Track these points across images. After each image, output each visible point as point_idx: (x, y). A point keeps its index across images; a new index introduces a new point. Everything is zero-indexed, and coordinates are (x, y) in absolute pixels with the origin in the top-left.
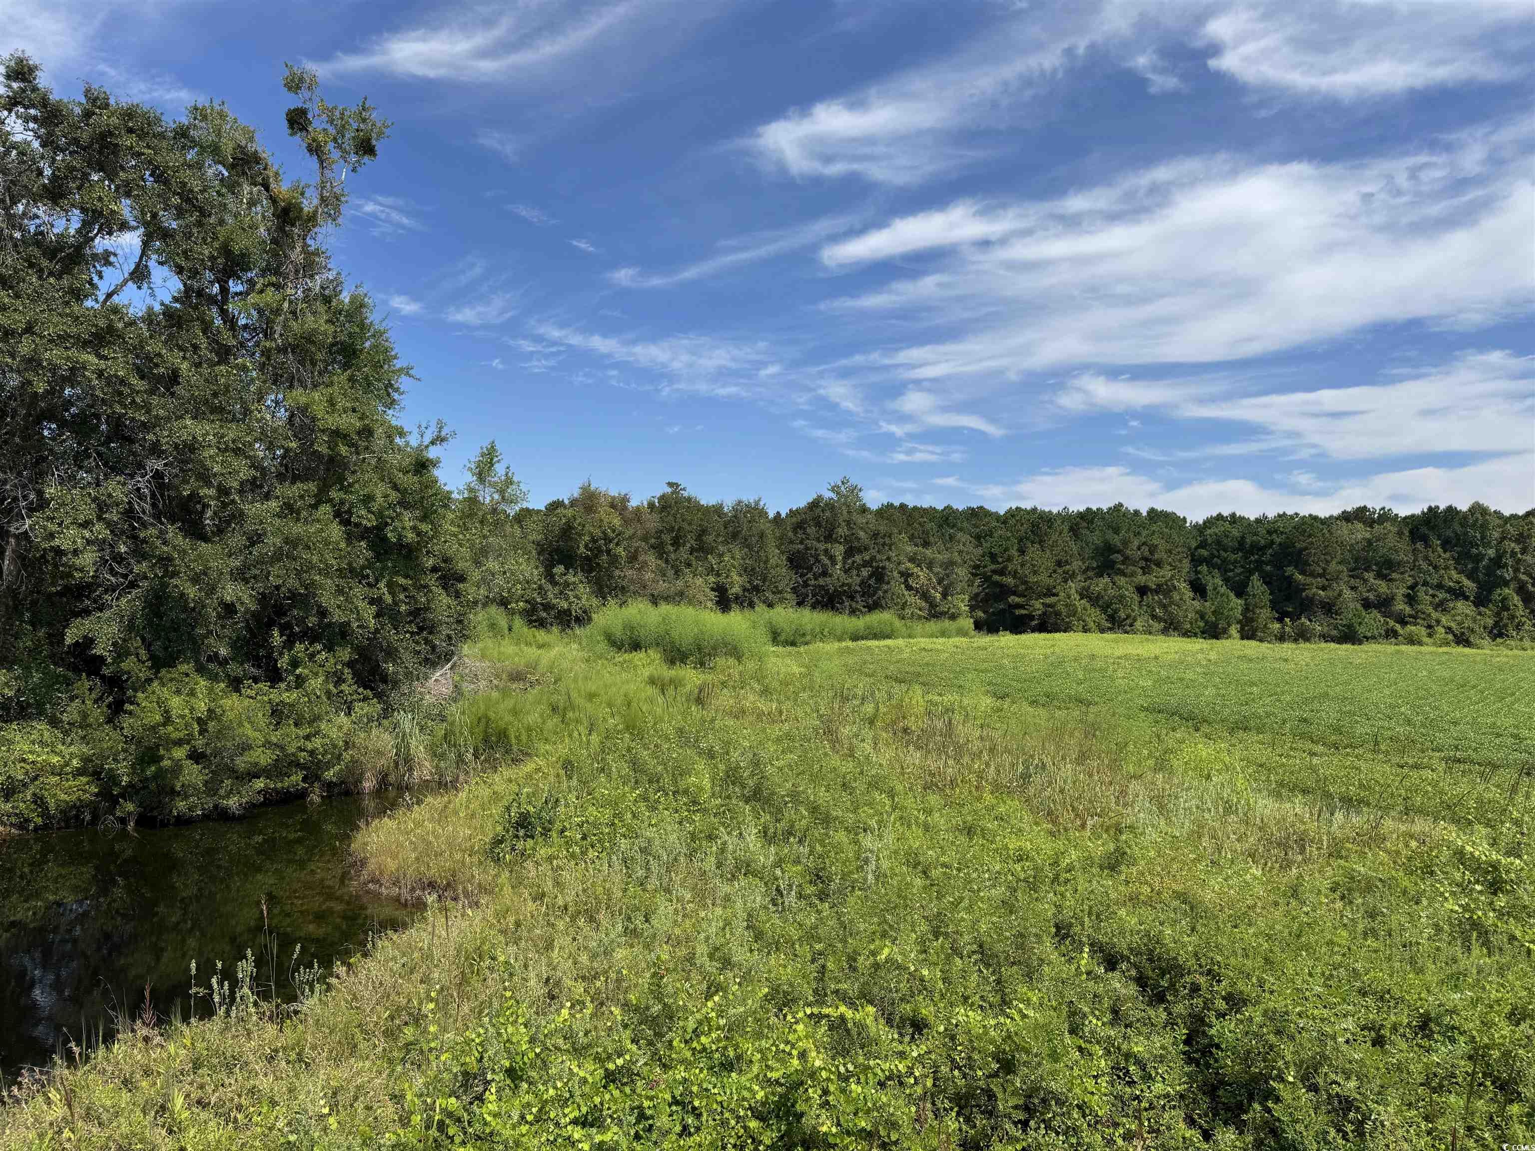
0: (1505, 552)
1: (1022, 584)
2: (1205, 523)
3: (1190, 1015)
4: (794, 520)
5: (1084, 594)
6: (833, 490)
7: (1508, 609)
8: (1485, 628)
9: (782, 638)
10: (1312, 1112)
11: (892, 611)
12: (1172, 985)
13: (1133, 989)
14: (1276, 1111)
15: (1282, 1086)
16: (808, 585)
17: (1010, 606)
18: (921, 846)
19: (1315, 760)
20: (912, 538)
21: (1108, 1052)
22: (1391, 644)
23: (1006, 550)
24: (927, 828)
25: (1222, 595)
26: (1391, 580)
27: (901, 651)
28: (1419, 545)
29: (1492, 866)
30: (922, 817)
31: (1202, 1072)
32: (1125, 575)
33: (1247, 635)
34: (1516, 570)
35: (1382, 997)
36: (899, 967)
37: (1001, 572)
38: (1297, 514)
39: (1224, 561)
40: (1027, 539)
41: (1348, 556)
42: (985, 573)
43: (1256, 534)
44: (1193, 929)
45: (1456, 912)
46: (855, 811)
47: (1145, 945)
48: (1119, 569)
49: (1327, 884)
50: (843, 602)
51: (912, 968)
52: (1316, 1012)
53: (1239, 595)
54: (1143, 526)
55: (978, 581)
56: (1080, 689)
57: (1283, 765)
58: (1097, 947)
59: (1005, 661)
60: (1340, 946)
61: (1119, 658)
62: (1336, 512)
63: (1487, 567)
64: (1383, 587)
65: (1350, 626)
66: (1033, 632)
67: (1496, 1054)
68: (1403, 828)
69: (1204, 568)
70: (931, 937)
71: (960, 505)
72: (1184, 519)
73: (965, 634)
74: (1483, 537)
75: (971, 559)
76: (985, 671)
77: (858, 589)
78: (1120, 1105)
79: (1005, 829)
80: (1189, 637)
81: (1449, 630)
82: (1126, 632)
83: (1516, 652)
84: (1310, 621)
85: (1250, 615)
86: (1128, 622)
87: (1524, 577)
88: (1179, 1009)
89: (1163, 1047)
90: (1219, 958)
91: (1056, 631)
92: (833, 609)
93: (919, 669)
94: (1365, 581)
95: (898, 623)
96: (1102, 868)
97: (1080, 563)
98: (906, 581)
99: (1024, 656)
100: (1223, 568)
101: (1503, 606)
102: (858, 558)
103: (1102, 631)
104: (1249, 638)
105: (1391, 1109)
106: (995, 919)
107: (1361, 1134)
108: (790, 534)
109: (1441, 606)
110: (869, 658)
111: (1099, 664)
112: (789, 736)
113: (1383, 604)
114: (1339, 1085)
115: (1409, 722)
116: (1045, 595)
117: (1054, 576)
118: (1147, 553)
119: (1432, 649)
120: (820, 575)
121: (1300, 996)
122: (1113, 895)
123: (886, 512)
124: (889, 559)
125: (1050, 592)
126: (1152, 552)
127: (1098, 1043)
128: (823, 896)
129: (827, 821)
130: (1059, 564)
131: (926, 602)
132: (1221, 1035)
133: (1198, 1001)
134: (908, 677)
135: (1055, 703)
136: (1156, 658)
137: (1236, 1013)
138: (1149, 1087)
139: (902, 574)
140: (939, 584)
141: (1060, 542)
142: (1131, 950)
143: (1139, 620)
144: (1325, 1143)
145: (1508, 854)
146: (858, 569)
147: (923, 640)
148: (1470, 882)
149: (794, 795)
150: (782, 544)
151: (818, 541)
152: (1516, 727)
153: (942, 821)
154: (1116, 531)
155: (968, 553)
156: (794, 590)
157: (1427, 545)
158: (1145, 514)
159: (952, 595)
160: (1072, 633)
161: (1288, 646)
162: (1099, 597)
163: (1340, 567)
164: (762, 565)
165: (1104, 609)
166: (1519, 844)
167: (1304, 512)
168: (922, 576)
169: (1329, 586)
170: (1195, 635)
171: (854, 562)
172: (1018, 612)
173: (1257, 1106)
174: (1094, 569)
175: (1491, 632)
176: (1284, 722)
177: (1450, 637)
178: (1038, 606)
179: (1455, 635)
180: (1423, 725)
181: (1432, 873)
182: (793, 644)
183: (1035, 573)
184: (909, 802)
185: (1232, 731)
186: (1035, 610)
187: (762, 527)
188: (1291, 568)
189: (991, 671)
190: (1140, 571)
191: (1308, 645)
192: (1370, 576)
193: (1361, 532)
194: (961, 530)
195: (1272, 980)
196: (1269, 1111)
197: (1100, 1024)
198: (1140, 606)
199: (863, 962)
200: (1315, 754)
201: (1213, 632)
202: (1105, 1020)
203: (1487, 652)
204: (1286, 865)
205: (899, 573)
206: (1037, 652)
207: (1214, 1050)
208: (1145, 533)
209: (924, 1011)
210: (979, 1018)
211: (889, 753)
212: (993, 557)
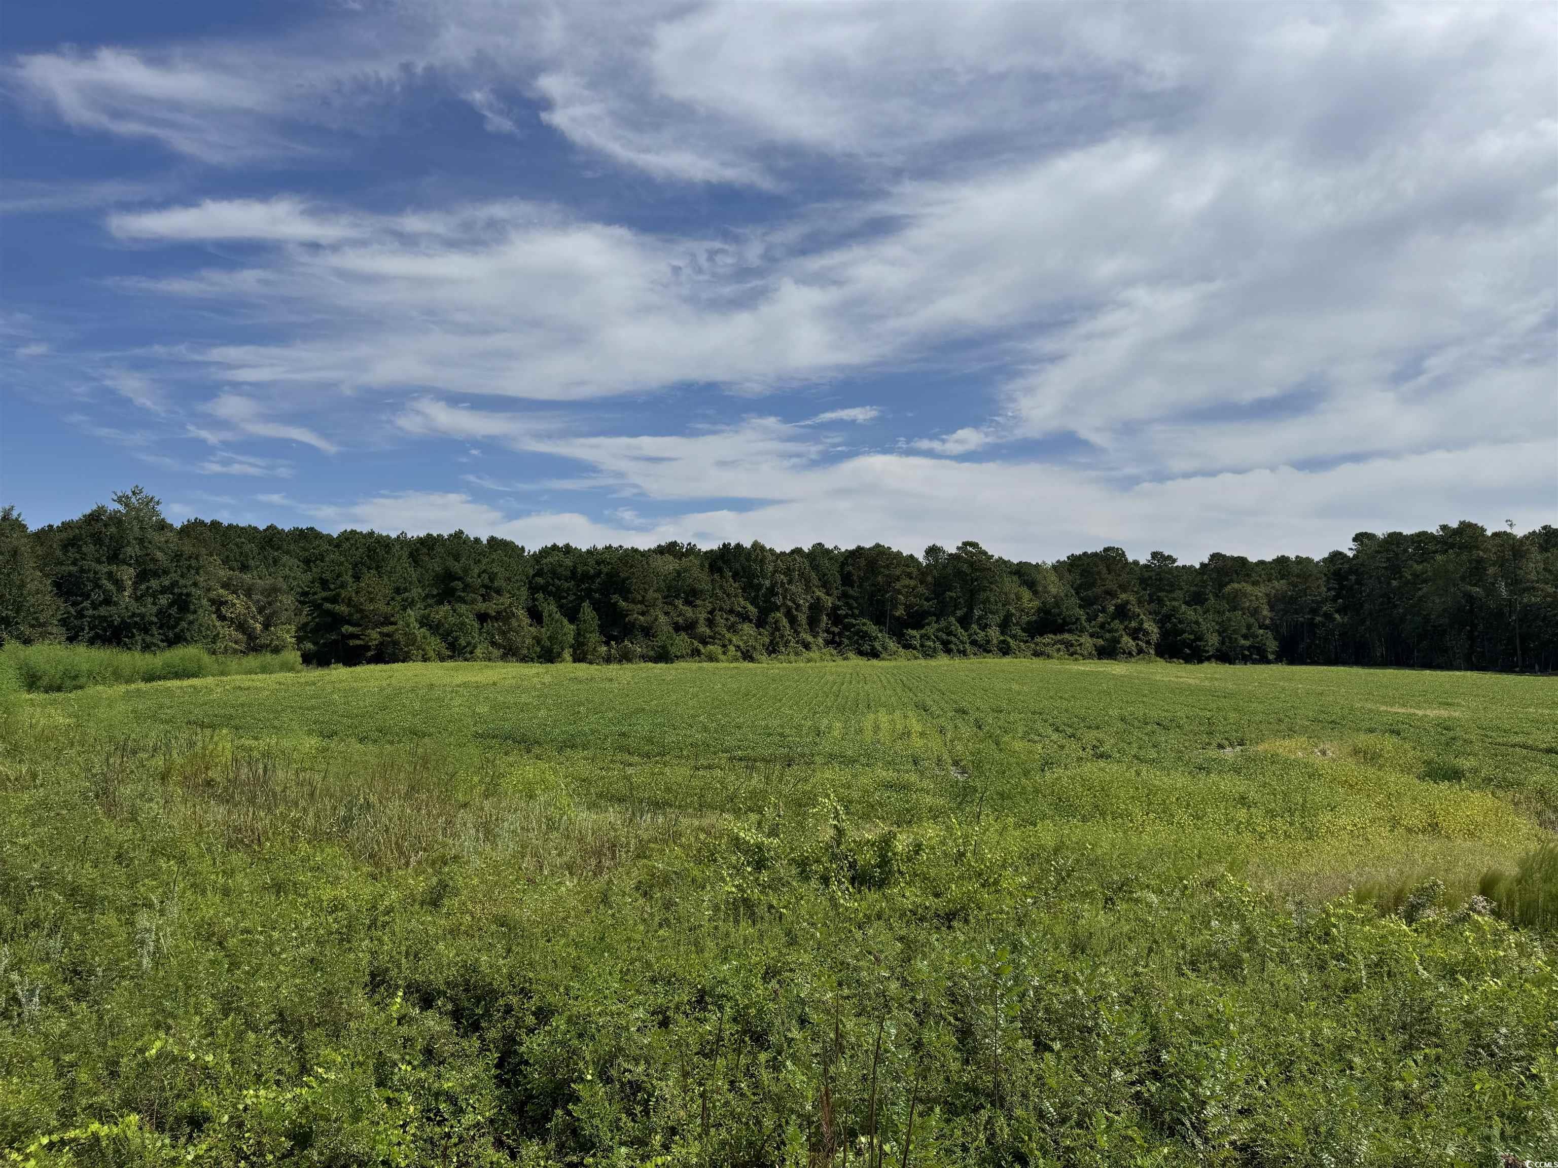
0: (776, 583)
1: (357, 612)
2: (540, 552)
3: (503, 1038)
4: (64, 535)
5: (424, 622)
6: (119, 500)
7: (779, 630)
8: (763, 645)
9: (45, 681)
10: (607, 1104)
11: (200, 645)
12: (487, 1011)
13: (447, 1025)
14: (575, 1111)
15: (581, 1087)
16: (83, 616)
17: (343, 636)
18: (216, 915)
19: (630, 771)
20: (226, 561)
21: (417, 1096)
22: (695, 661)
23: (339, 575)
24: (226, 892)
25: (556, 622)
26: (695, 606)
27: (210, 691)
28: (716, 576)
29: (757, 848)
30: (221, 880)
31: (512, 1091)
32: (465, 602)
33: (577, 659)
34: (785, 598)
35: (669, 981)
36: (174, 1060)
37: (334, 600)
38: (621, 546)
39: (558, 588)
40: (363, 564)
41: (662, 585)
42: (315, 600)
43: (586, 564)
44: (509, 951)
45: (733, 893)
46: (133, 885)
47: (462, 976)
48: (460, 597)
49: (633, 883)
50: (133, 636)
51: (192, 1057)
52: (614, 1008)
53: (572, 620)
54: (482, 554)
55: (306, 610)
56: (416, 721)
57: (603, 778)
58: (411, 988)
59: (336, 696)
60: (635, 941)
61: (459, 686)
62: (653, 546)
63: (765, 595)
64: (689, 612)
65: (664, 647)
66: (369, 662)
67: (753, 1011)
68: (696, 823)
69: (540, 596)
70: (219, 1016)
71: (286, 525)
72: (523, 549)
73: (291, 669)
74: (762, 570)
75: (298, 585)
76: (313, 708)
77: (155, 619)
78: (430, 1147)
79: (319, 879)
80: (526, 662)
81: (738, 647)
82: (466, 660)
83: (784, 664)
84: (632, 643)
85: (581, 639)
86: (468, 649)
87: (789, 603)
88: (493, 1034)
89: (476, 1077)
90: (531, 975)
91: (394, 662)
92: (118, 644)
93: (232, 711)
94: (676, 607)
95: (206, 659)
96: (422, 904)
97: (420, 590)
98: (218, 610)
99: (356, 690)
100: (558, 595)
101: (776, 627)
102: (154, 583)
103: (442, 659)
104: (580, 661)
105: (670, 1083)
106: (297, 981)
107: (646, 1112)
108: (59, 553)
109: (732, 628)
110: (167, 702)
111: (437, 693)
112: (44, 804)
113: (689, 627)
114: (631, 1071)
115: (705, 729)
116: (383, 624)
117: (392, 603)
118: (487, 581)
119: (726, 664)
120: (101, 604)
121: (601, 996)
122: (432, 931)
123: (192, 529)
124: (195, 584)
125: (387, 621)
126: (492, 580)
127: (408, 1089)
128: (79, 995)
129: (91, 903)
130: (398, 591)
131: (244, 633)
132: (531, 1050)
133: (510, 1022)
134: (217, 721)
135: (389, 737)
136: (494, 684)
137: (544, 1025)
138: (459, 1121)
139: (213, 602)
140: (260, 612)
141: (399, 568)
142: (448, 983)
143: (479, 647)
144: (618, 1130)
145: (769, 836)
146: (154, 596)
147: (239, 677)
148: (743, 864)
149: (45, 880)
150: (45, 565)
151: (99, 561)
152: (782, 727)
153: (246, 882)
154: (457, 558)
155: (295, 579)
156: (64, 622)
157: (722, 577)
158: (485, 542)
159: (276, 626)
160: (410, 664)
161: (614, 667)
162: (439, 625)
163: (656, 595)
164: (14, 591)
165: (444, 637)
166: (778, 825)
167: (628, 545)
168: (238, 604)
169: (648, 611)
170: (532, 660)
171: (148, 588)
172: (352, 643)
173: (559, 1112)
174: (433, 596)
175: (767, 649)
176: (606, 737)
177: (739, 654)
178: (374, 636)
179: (742, 653)
180: (716, 731)
181: (715, 861)
182: (59, 689)
183: (371, 600)
184: (205, 866)
185: (560, 750)
186: (371, 640)
187: (15, 543)
188: (616, 596)
189: (319, 708)
190: (480, 598)
191: (629, 666)
192: (679, 603)
193: (670, 565)
194: (288, 552)
195: (577, 985)
196: (569, 1113)
197: (409, 1068)
198: (480, 634)
199: (126, 1064)
200: (630, 765)
201: (548, 656)
202: (416, 1063)
203: (765, 665)
204: (598, 870)
205: (210, 600)
206: (372, 684)
207: (523, 1067)
208: (485, 561)
209: (205, 1103)
210: (272, 1095)
211: (184, 811)
212: (324, 584)
